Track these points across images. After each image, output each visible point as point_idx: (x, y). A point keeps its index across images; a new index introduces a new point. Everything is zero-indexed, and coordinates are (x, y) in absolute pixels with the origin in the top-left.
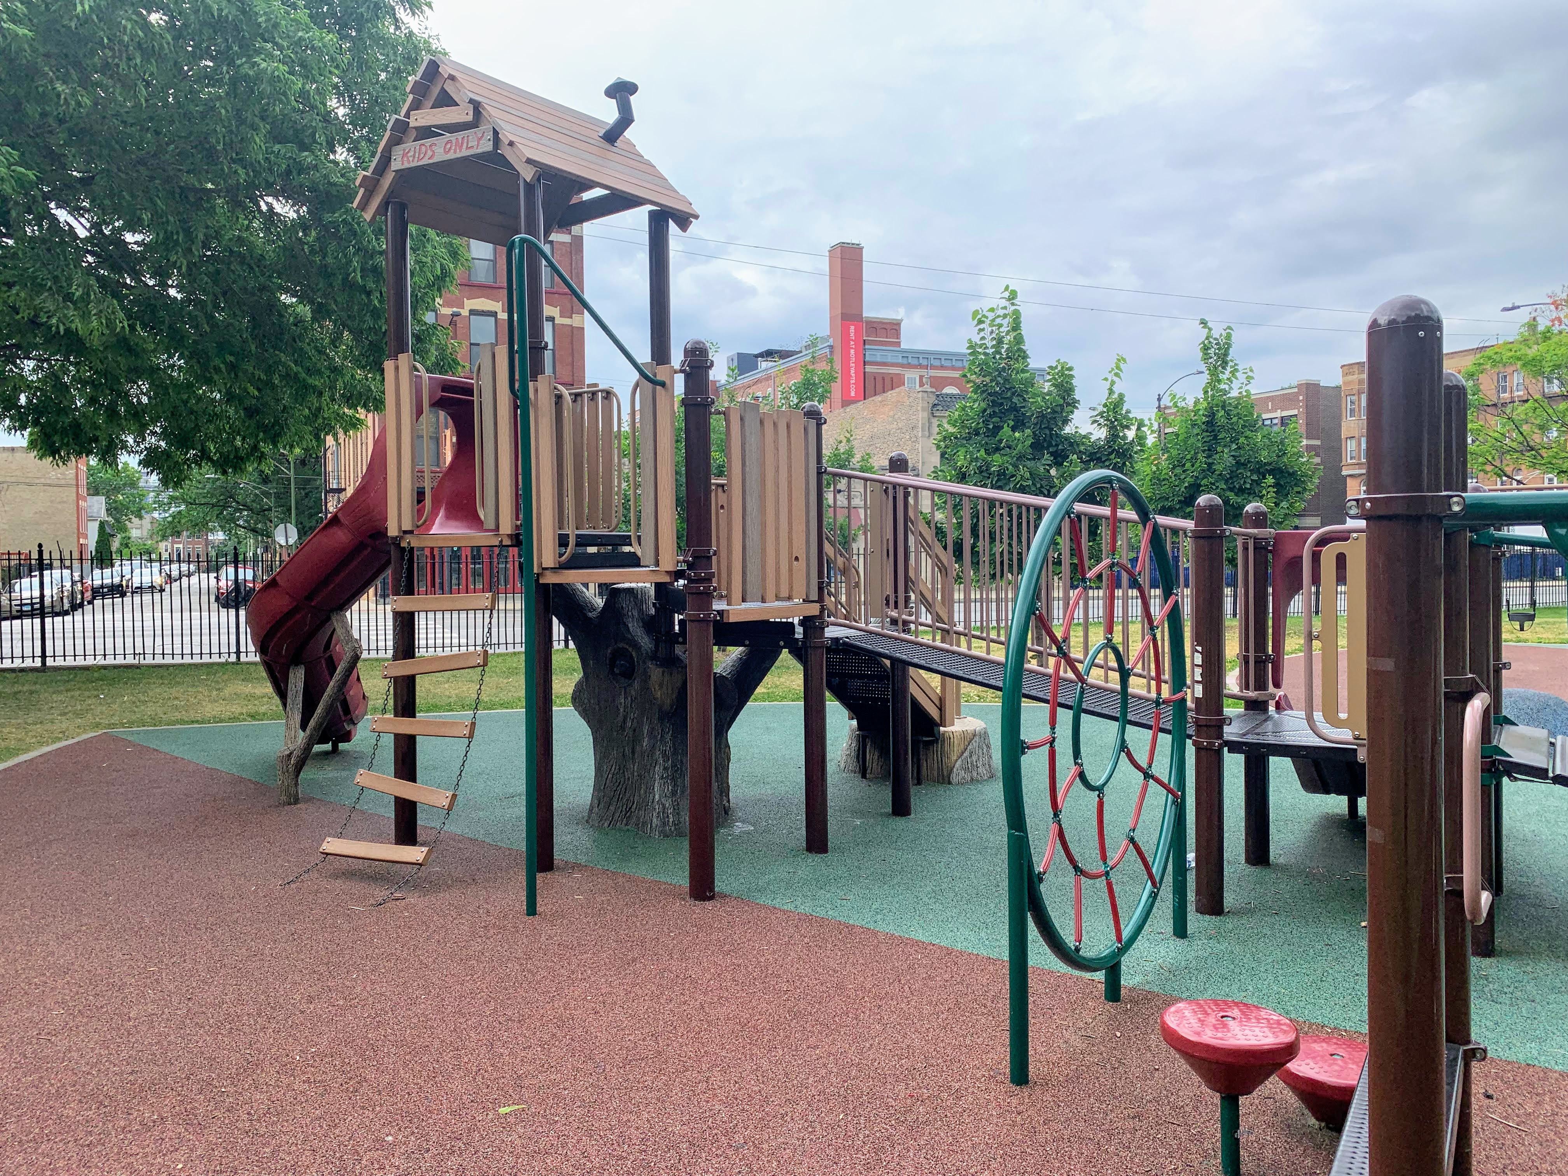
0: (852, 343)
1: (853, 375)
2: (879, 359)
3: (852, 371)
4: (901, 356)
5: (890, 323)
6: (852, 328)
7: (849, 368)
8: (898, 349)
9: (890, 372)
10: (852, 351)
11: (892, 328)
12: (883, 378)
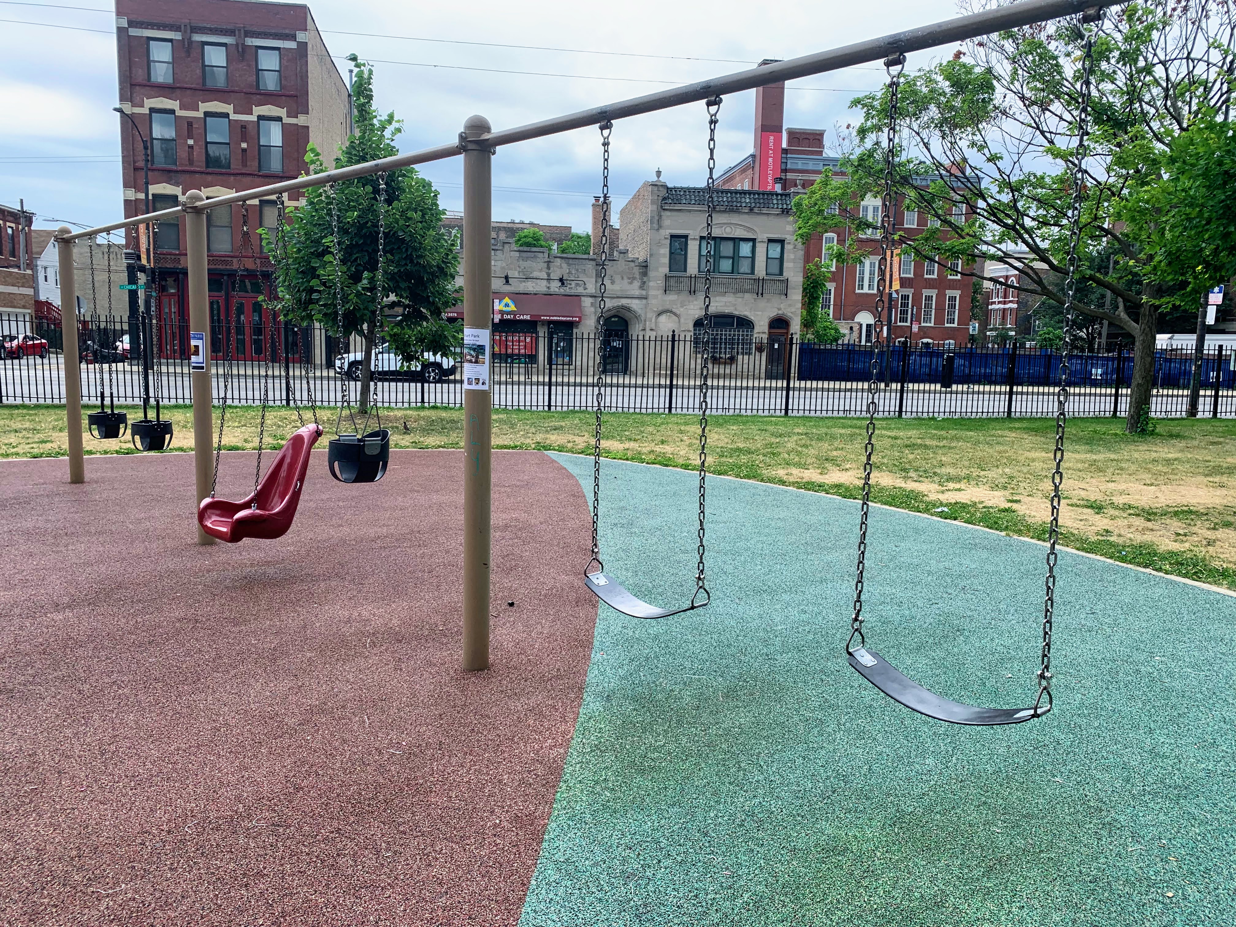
0: (771, 152)
1: (770, 181)
2: (800, 166)
3: (770, 178)
4: (822, 164)
5: (813, 134)
6: (772, 138)
7: (766, 176)
8: (820, 157)
10: (771, 160)
11: (815, 138)
12: (804, 185)
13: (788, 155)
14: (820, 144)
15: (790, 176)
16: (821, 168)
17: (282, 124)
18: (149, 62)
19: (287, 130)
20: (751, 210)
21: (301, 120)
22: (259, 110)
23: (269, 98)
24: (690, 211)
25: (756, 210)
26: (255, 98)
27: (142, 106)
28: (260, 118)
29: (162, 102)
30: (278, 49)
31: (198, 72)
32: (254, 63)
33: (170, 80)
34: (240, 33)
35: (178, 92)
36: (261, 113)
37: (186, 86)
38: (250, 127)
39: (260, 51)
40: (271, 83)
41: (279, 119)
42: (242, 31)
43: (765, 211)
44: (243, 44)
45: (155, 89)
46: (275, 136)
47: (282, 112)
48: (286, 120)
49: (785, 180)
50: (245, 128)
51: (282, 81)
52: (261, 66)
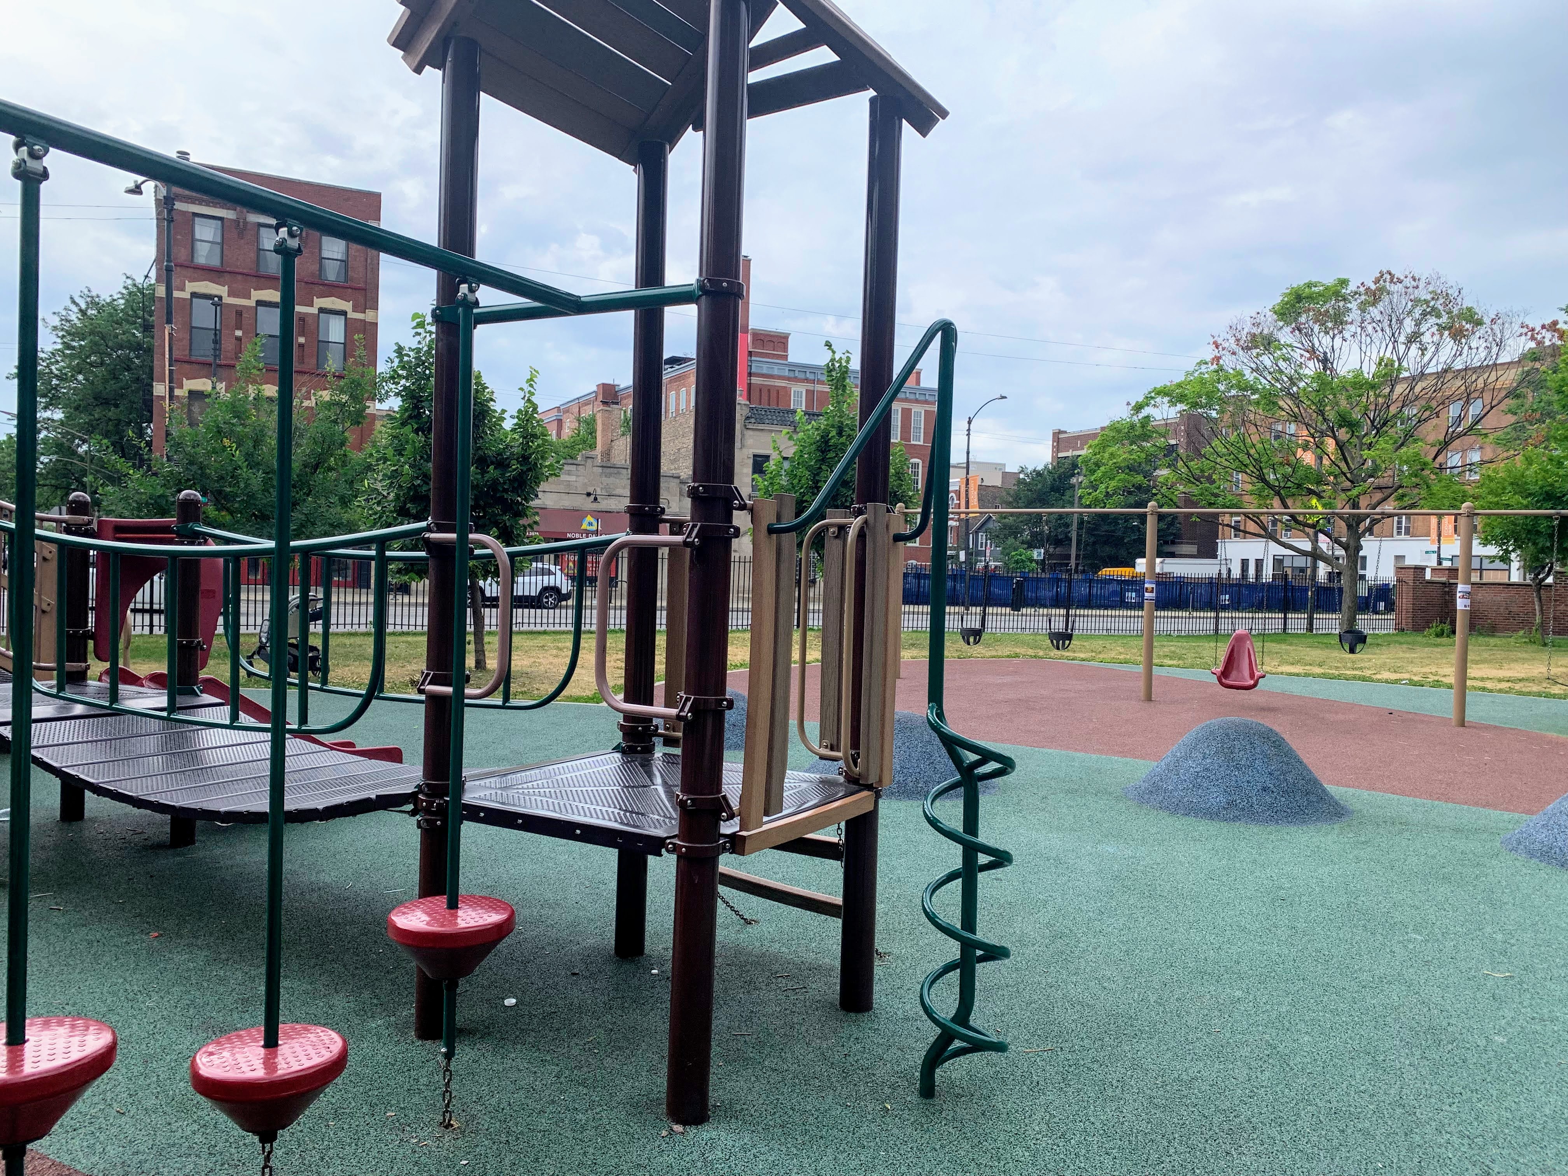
2: (765, 371)
4: (788, 369)
5: (777, 336)
8: (785, 362)
9: (777, 384)
11: (779, 341)
12: (769, 391)
13: (753, 358)
14: (785, 348)
15: (754, 380)
16: (787, 374)
17: (346, 318)
18: (193, 240)
19: (350, 327)
21: (369, 316)
22: (320, 302)
23: (331, 289)
26: (317, 288)
27: (183, 290)
28: (322, 310)
29: (207, 287)
31: (253, 255)
32: (318, 251)
33: (215, 262)
35: (227, 277)
36: (324, 306)
37: (237, 270)
38: (310, 321)
40: (332, 273)
41: (344, 313)
45: (199, 271)
46: (335, 330)
47: (347, 306)
48: (351, 315)
49: (750, 385)
50: (304, 320)
51: (346, 271)
52: (325, 254)
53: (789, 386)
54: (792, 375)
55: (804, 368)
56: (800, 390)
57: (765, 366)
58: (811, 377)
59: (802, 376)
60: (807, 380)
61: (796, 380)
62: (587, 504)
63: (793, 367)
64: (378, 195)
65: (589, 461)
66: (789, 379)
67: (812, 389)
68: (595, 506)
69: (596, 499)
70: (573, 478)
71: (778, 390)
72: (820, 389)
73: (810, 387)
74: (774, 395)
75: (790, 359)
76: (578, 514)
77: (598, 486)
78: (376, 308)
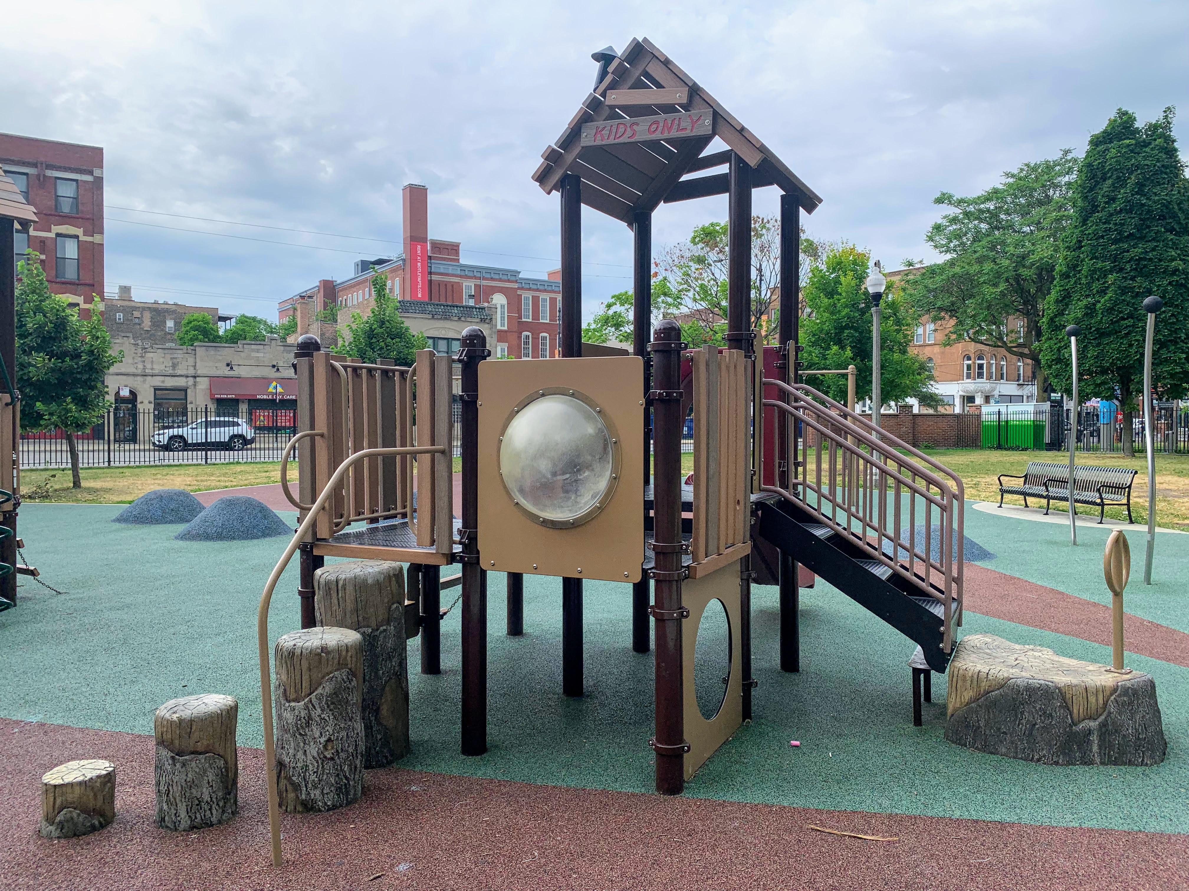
0: (419, 258)
1: (420, 282)
2: (442, 271)
3: (419, 279)
4: (459, 269)
5: (451, 245)
6: (419, 246)
7: (416, 277)
8: (457, 264)
9: (451, 280)
10: (419, 264)
11: (453, 249)
12: (446, 285)
13: (432, 261)
14: (457, 253)
15: (434, 277)
16: (459, 272)
17: (78, 241)
19: (81, 246)
20: (459, 319)
21: (97, 239)
22: (57, 229)
23: (65, 219)
24: (415, 318)
25: (463, 319)
26: (53, 218)
28: (58, 235)
30: (76, 181)
32: (53, 191)
34: (42, 166)
36: (60, 232)
38: (48, 243)
39: (58, 181)
40: (66, 208)
41: (77, 237)
42: (44, 165)
43: (469, 319)
44: (44, 175)
46: (71, 250)
47: (79, 232)
48: (82, 238)
49: (430, 281)
50: (44, 242)
51: (77, 206)
52: (60, 193)
53: (461, 282)
54: (463, 273)
55: (472, 268)
56: (470, 284)
57: (442, 267)
58: (478, 275)
59: (471, 274)
60: (475, 278)
61: (467, 277)
62: (272, 373)
63: (464, 267)
64: (101, 150)
65: (273, 342)
66: (461, 276)
67: (479, 283)
68: (278, 375)
69: (278, 370)
70: (261, 355)
71: (453, 285)
72: (485, 284)
73: (478, 282)
74: (449, 288)
75: (462, 261)
76: (268, 381)
77: (281, 360)
78: (102, 232)
